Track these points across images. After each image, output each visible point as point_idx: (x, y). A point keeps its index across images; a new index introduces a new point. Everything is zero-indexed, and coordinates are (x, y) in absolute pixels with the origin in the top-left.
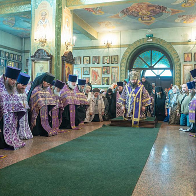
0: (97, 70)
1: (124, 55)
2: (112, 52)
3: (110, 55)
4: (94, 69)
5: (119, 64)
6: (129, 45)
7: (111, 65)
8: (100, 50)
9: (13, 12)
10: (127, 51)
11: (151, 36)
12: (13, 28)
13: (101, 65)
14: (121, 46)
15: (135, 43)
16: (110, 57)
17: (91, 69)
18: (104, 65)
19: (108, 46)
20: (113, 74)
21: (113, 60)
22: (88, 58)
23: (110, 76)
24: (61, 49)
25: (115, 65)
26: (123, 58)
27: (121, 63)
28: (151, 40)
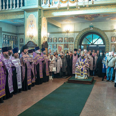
0: (61, 45)
1: (77, 37)
2: (70, 35)
3: (69, 37)
4: (59, 45)
5: (74, 42)
6: (80, 32)
7: (69, 43)
8: (63, 34)
9: (14, 18)
10: (78, 35)
11: (92, 27)
12: (13, 22)
13: (63, 43)
14: (75, 32)
15: (83, 30)
16: (69, 38)
17: (58, 45)
18: (65, 43)
19: (68, 32)
20: (70, 48)
21: (70, 40)
22: (56, 39)
23: (68, 49)
24: (41, 41)
25: (71, 43)
26: (76, 39)
27: (75, 42)
28: (92, 29)
